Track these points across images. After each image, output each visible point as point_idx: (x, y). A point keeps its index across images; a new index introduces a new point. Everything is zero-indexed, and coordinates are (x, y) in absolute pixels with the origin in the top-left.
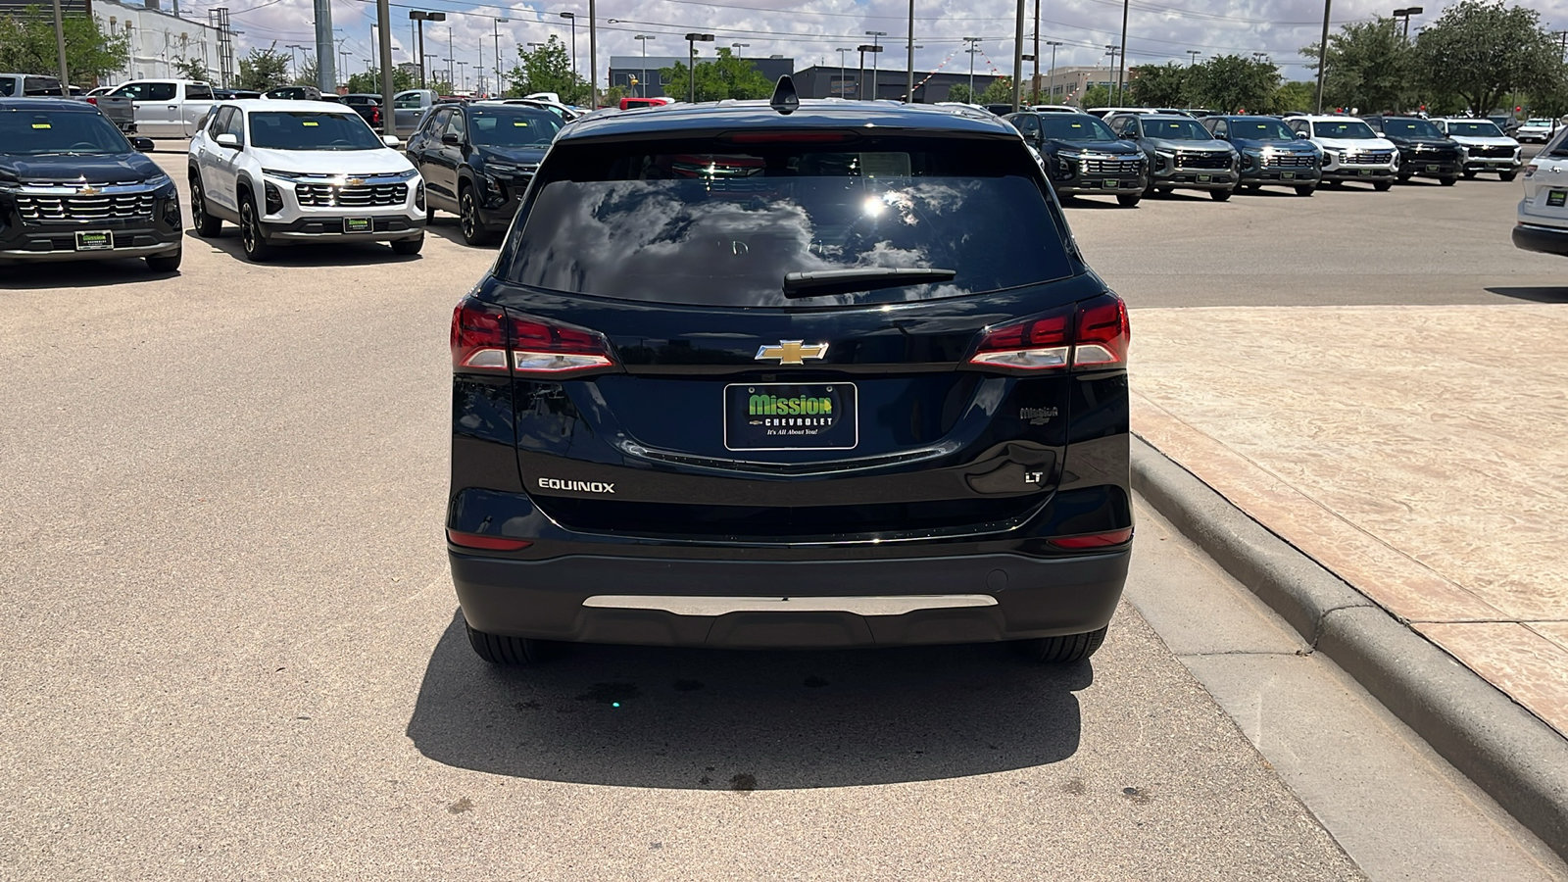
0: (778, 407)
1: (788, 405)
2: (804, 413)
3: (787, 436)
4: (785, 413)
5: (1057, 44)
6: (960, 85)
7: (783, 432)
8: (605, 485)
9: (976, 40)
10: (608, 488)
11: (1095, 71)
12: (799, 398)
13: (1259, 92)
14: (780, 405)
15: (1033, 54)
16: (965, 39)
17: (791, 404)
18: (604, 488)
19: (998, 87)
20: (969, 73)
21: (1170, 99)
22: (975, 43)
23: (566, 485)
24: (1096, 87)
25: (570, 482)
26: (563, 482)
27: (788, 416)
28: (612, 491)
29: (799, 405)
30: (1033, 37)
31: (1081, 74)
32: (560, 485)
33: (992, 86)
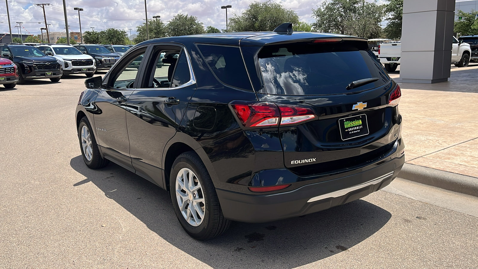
0: (351, 125)
1: (353, 123)
2: (356, 125)
3: (354, 133)
4: (352, 126)
5: (49, 25)
6: (16, 38)
7: (353, 132)
8: (313, 159)
9: (21, 23)
10: (314, 160)
11: (60, 34)
12: (355, 121)
13: (122, 39)
14: (351, 124)
15: (46, 28)
16: (17, 23)
17: (354, 123)
18: (313, 160)
19: (30, 39)
20: (18, 34)
21: (96, 41)
22: (21, 24)
23: (301, 162)
24: (61, 38)
25: (302, 160)
26: (300, 161)
27: (353, 127)
28: (315, 161)
29: (355, 123)
30: (45, 22)
31: (55, 34)
32: (299, 162)
33: (27, 38)
